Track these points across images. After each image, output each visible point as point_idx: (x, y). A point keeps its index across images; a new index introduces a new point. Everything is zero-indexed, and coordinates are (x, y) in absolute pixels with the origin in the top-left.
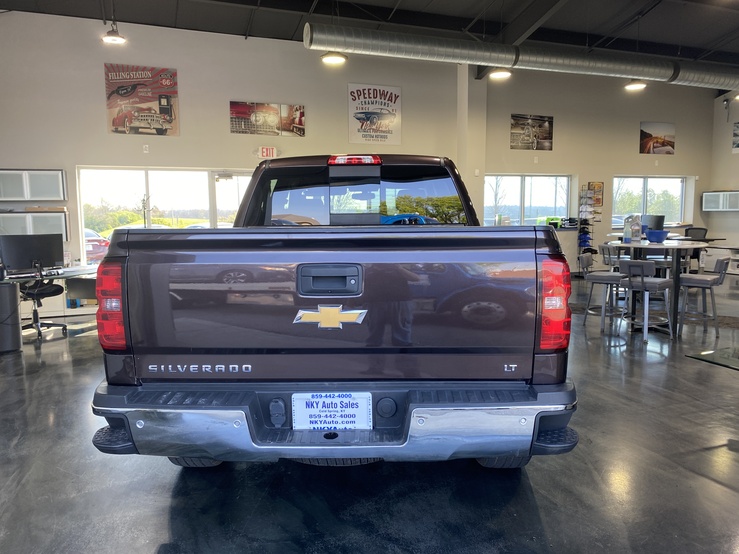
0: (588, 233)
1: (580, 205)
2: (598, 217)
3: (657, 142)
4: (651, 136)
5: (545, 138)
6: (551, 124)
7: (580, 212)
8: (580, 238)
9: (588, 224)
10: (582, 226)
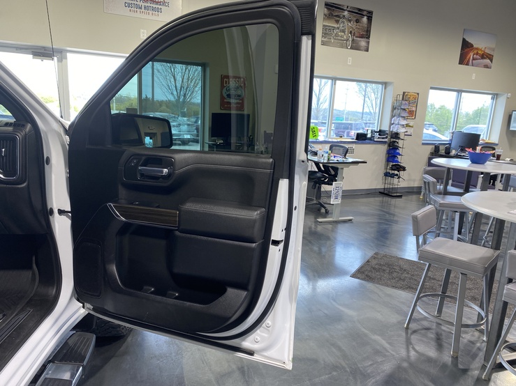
0: (397, 148)
1: (393, 116)
2: (410, 131)
3: (477, 54)
4: (472, 46)
5: (362, 37)
6: (370, 19)
7: (391, 124)
8: (388, 152)
9: (399, 138)
10: (392, 140)
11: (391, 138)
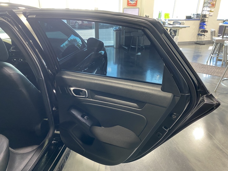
0: (204, 22)
1: (204, 7)
2: (212, 14)
7: (203, 11)
8: (200, 24)
9: (206, 17)
10: (203, 18)
11: (202, 17)
